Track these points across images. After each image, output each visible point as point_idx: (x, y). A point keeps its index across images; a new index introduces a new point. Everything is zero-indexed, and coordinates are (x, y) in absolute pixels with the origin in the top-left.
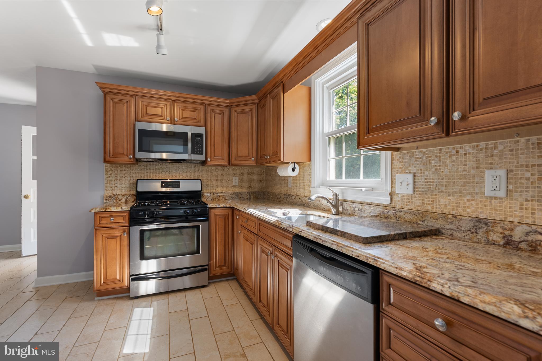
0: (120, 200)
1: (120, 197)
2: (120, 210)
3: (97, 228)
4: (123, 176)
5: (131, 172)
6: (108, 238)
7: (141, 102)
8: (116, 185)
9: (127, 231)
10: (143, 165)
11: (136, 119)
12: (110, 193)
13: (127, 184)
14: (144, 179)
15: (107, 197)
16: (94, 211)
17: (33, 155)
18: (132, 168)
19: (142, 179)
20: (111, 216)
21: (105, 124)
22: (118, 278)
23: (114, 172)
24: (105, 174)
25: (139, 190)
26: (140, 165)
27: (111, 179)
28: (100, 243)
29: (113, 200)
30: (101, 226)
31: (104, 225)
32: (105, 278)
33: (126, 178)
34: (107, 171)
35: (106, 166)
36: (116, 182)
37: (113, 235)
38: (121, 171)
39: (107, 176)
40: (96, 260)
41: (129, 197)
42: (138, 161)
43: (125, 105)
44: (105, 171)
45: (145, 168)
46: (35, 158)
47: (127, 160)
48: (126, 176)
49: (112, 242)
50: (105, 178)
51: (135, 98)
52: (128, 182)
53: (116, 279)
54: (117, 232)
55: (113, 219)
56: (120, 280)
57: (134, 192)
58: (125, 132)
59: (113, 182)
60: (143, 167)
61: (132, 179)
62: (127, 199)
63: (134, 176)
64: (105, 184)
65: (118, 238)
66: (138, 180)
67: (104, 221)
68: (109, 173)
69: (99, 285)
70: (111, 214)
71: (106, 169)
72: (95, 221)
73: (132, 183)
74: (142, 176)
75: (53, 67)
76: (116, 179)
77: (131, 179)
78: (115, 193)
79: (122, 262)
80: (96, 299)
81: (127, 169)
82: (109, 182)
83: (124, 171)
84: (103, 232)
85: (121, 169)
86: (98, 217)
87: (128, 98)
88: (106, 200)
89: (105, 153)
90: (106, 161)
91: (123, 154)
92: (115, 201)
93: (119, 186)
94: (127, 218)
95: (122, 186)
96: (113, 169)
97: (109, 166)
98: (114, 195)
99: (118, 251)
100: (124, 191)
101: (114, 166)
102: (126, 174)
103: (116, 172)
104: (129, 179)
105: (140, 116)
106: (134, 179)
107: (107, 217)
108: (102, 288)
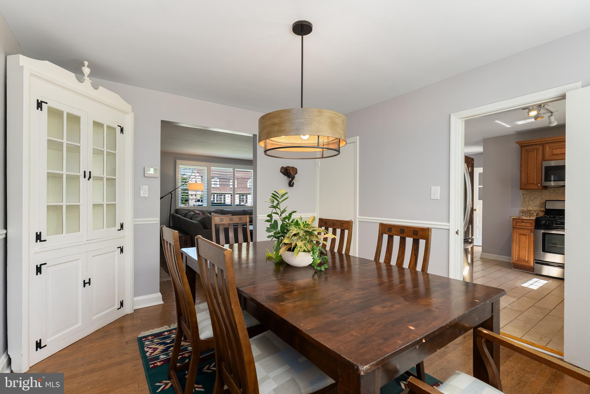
0: (532, 214)
1: (532, 212)
2: (529, 219)
3: (514, 228)
4: (535, 198)
5: (541, 195)
6: (521, 234)
7: (548, 147)
8: (530, 204)
9: (533, 232)
10: (552, 190)
11: (544, 160)
12: (525, 209)
13: (538, 203)
14: (553, 200)
15: (523, 212)
16: (512, 218)
17: (479, 185)
18: (542, 192)
19: (551, 200)
20: (523, 222)
21: (521, 166)
22: (527, 260)
23: (529, 195)
24: (522, 196)
25: (547, 208)
26: (549, 190)
27: (526, 199)
28: (516, 237)
29: (527, 214)
30: (516, 227)
31: (518, 227)
32: (519, 257)
33: (537, 199)
34: (523, 195)
35: (523, 192)
36: (530, 202)
37: (524, 233)
38: (534, 194)
39: (523, 198)
40: (513, 245)
41: (539, 213)
42: (546, 188)
43: (535, 151)
44: (522, 195)
45: (553, 192)
46: (482, 186)
47: (536, 187)
48: (537, 198)
49: (523, 238)
50: (522, 199)
51: (543, 145)
52: (539, 202)
53: (525, 260)
54: (526, 232)
55: (524, 223)
56: (528, 261)
57: (543, 209)
58: (535, 169)
59: (527, 202)
60: (552, 191)
61: (543, 200)
62: (538, 214)
63: (544, 198)
64: (522, 203)
65: (527, 236)
66: (547, 200)
67: (518, 224)
68: (525, 196)
69: (515, 261)
70: (523, 221)
71: (523, 193)
72: (513, 224)
73: (542, 203)
74: (551, 198)
75: (493, 137)
76: (530, 200)
77: (541, 200)
78: (529, 209)
79: (529, 250)
80: (513, 269)
81: (539, 193)
82: (524, 202)
83: (536, 194)
84: (517, 231)
85: (534, 193)
86: (515, 222)
87: (537, 146)
88: (522, 213)
89: (521, 184)
90: (521, 189)
91: (533, 183)
92: (529, 214)
93: (532, 205)
94: (534, 224)
95: (534, 205)
96: (527, 193)
97: (525, 192)
98: (528, 210)
99: (527, 243)
100: (536, 208)
101: (529, 191)
102: (537, 196)
103: (530, 195)
104: (540, 200)
105: (547, 157)
106: (544, 200)
107: (520, 222)
108: (516, 262)
